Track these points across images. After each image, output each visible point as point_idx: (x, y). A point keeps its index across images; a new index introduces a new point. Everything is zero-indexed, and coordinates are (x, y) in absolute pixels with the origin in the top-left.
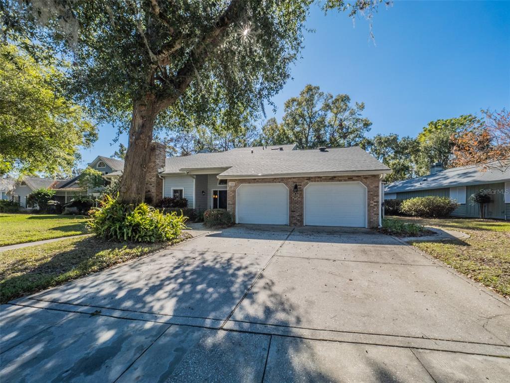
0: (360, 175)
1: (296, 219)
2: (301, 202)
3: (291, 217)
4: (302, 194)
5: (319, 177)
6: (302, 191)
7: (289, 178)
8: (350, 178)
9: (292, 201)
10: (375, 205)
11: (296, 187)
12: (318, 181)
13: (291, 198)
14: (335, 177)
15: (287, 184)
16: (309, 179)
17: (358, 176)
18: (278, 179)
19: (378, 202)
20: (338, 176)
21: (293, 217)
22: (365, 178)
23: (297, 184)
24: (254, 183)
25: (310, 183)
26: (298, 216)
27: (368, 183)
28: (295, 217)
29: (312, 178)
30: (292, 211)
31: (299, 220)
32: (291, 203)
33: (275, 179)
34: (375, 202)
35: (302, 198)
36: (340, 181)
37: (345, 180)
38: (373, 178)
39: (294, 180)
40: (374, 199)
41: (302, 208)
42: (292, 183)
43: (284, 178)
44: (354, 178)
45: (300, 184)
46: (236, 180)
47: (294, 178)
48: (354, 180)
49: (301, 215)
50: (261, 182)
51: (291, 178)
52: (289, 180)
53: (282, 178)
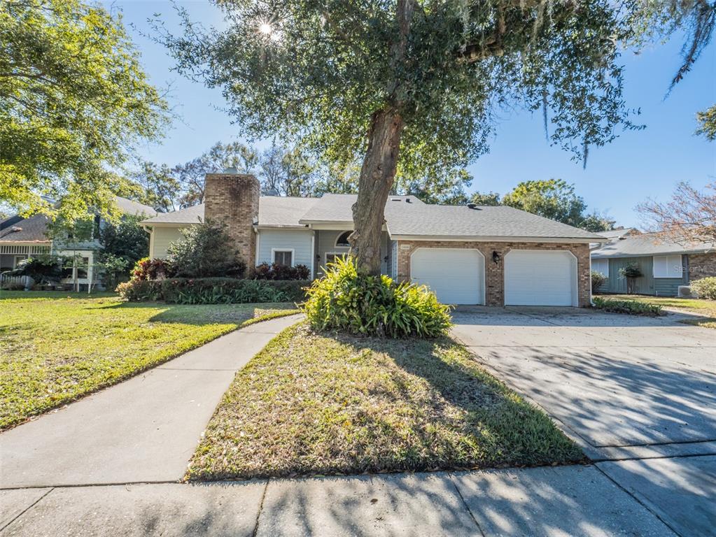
0: (569, 242)
1: (495, 297)
2: (501, 274)
3: (489, 294)
4: (502, 265)
5: (523, 243)
6: (502, 260)
7: (485, 243)
8: (559, 246)
9: (489, 274)
10: (586, 279)
11: (495, 254)
12: (522, 248)
13: (487, 269)
14: (542, 244)
15: (482, 250)
16: (511, 244)
17: (567, 244)
18: (471, 243)
19: (588, 276)
20: (546, 243)
21: (491, 294)
22: (575, 247)
23: (496, 250)
24: (438, 246)
25: (512, 250)
26: (498, 292)
27: (578, 253)
28: (493, 294)
29: (515, 243)
30: (489, 286)
31: (498, 298)
32: (487, 276)
33: (467, 243)
34: (586, 276)
35: (503, 269)
36: (548, 249)
37: (554, 249)
38: (583, 247)
39: (492, 245)
40: (584, 272)
41: (502, 282)
42: (489, 249)
43: (479, 242)
44: (563, 246)
45: (500, 251)
46: (411, 242)
47: (491, 243)
48: (563, 249)
49: (502, 292)
50: (447, 246)
51: (488, 243)
52: (486, 245)
53: (476, 242)
